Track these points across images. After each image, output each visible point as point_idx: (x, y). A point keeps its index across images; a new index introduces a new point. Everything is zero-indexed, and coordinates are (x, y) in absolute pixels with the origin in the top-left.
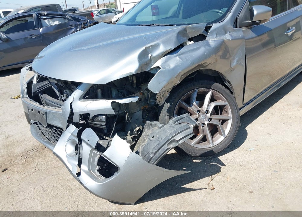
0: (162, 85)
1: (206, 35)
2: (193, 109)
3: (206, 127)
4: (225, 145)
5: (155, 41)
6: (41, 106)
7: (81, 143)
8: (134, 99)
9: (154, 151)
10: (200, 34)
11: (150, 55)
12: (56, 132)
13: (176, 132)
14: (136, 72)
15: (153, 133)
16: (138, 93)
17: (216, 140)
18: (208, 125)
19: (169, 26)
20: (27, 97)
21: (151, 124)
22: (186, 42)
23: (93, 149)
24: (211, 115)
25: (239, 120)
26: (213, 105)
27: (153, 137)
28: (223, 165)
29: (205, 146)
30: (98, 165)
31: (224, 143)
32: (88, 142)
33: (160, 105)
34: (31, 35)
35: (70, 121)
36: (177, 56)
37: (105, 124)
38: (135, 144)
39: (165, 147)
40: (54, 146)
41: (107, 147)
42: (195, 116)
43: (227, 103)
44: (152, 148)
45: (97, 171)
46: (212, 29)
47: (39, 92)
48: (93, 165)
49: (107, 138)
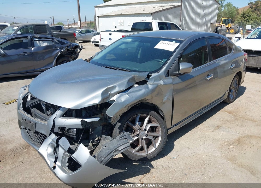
0: (115, 112)
1: (147, 81)
2: (136, 128)
3: (144, 140)
4: (155, 154)
5: (113, 84)
6: (32, 118)
7: (58, 147)
8: (97, 119)
9: (105, 157)
10: (144, 80)
11: (109, 93)
12: (41, 137)
13: (120, 145)
14: (99, 103)
15: (106, 144)
16: (100, 115)
17: (150, 150)
18: (145, 139)
19: (125, 71)
20: (22, 110)
21: (106, 137)
22: (134, 85)
23: (65, 152)
24: (148, 132)
25: (166, 137)
26: (149, 125)
27: (105, 147)
28: (153, 167)
29: (142, 154)
30: (68, 162)
31: (155, 152)
32: (63, 147)
33: (113, 125)
34: (24, 53)
35: (52, 130)
36: (126, 94)
37: (75, 134)
38: (94, 149)
39: (112, 154)
40: (39, 147)
41: (75, 150)
42: (137, 132)
43: (158, 125)
44: (104, 154)
45: (67, 166)
46: (152, 77)
47: (31, 107)
48: (65, 162)
49: (76, 144)
